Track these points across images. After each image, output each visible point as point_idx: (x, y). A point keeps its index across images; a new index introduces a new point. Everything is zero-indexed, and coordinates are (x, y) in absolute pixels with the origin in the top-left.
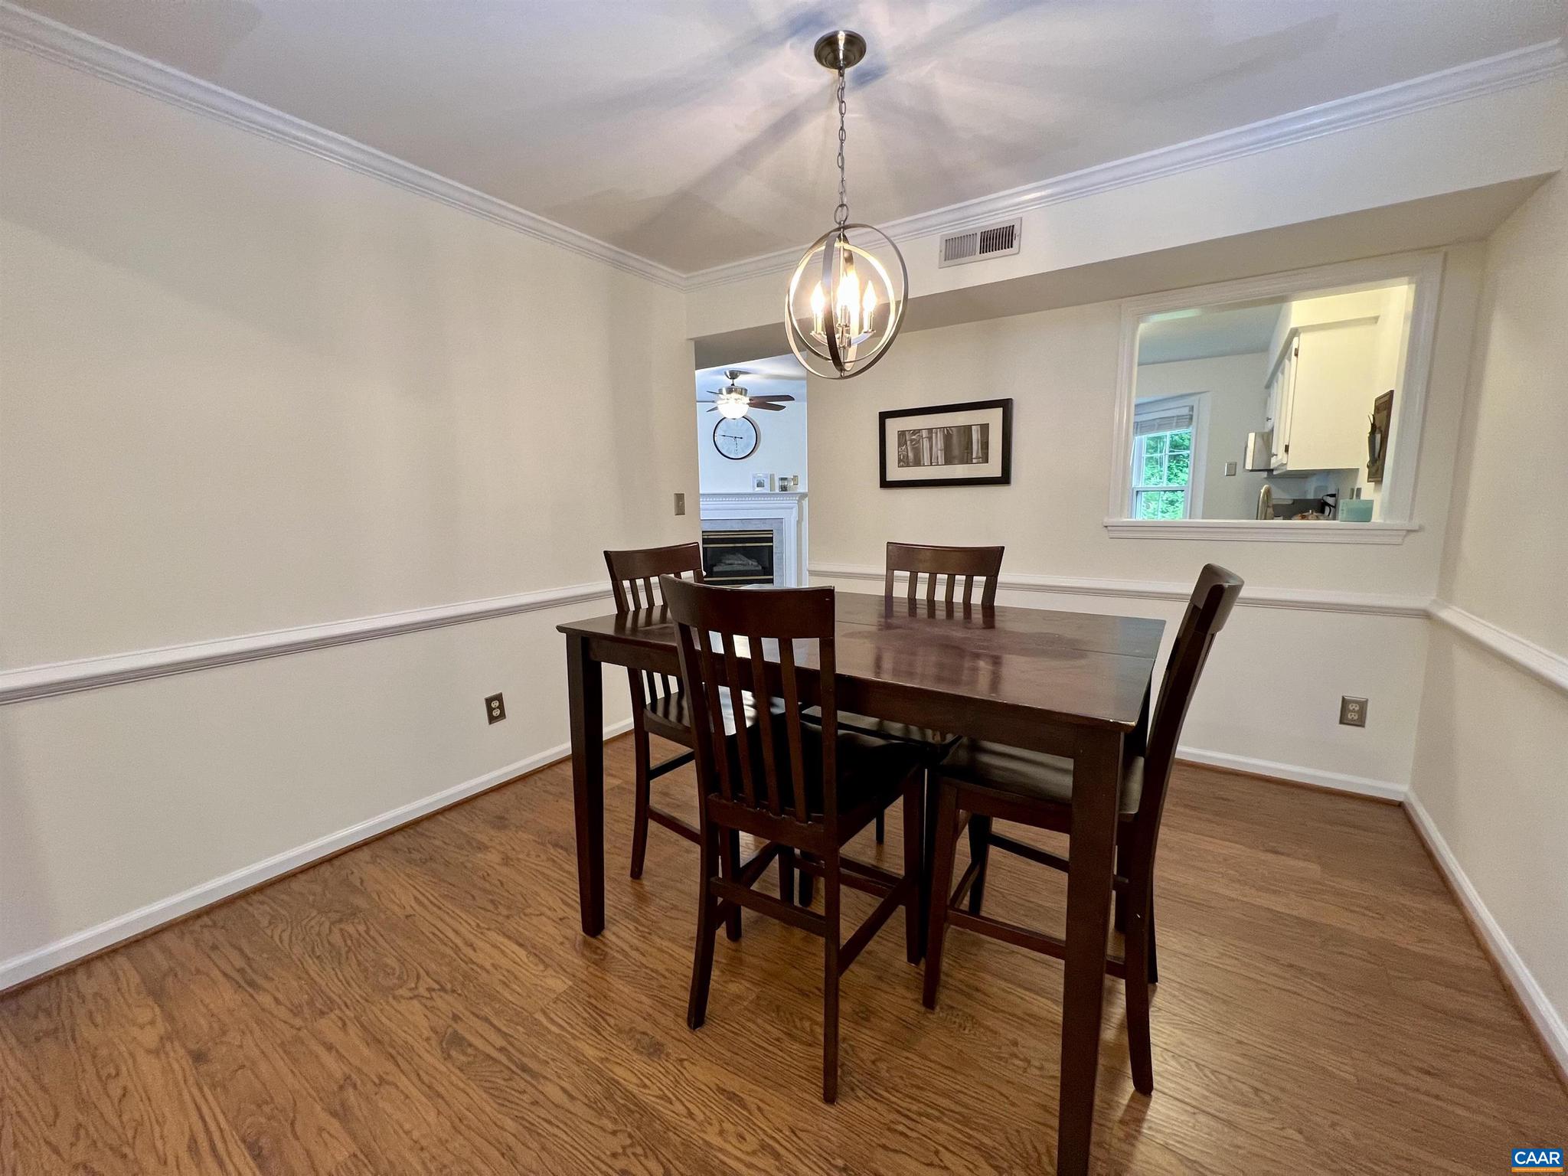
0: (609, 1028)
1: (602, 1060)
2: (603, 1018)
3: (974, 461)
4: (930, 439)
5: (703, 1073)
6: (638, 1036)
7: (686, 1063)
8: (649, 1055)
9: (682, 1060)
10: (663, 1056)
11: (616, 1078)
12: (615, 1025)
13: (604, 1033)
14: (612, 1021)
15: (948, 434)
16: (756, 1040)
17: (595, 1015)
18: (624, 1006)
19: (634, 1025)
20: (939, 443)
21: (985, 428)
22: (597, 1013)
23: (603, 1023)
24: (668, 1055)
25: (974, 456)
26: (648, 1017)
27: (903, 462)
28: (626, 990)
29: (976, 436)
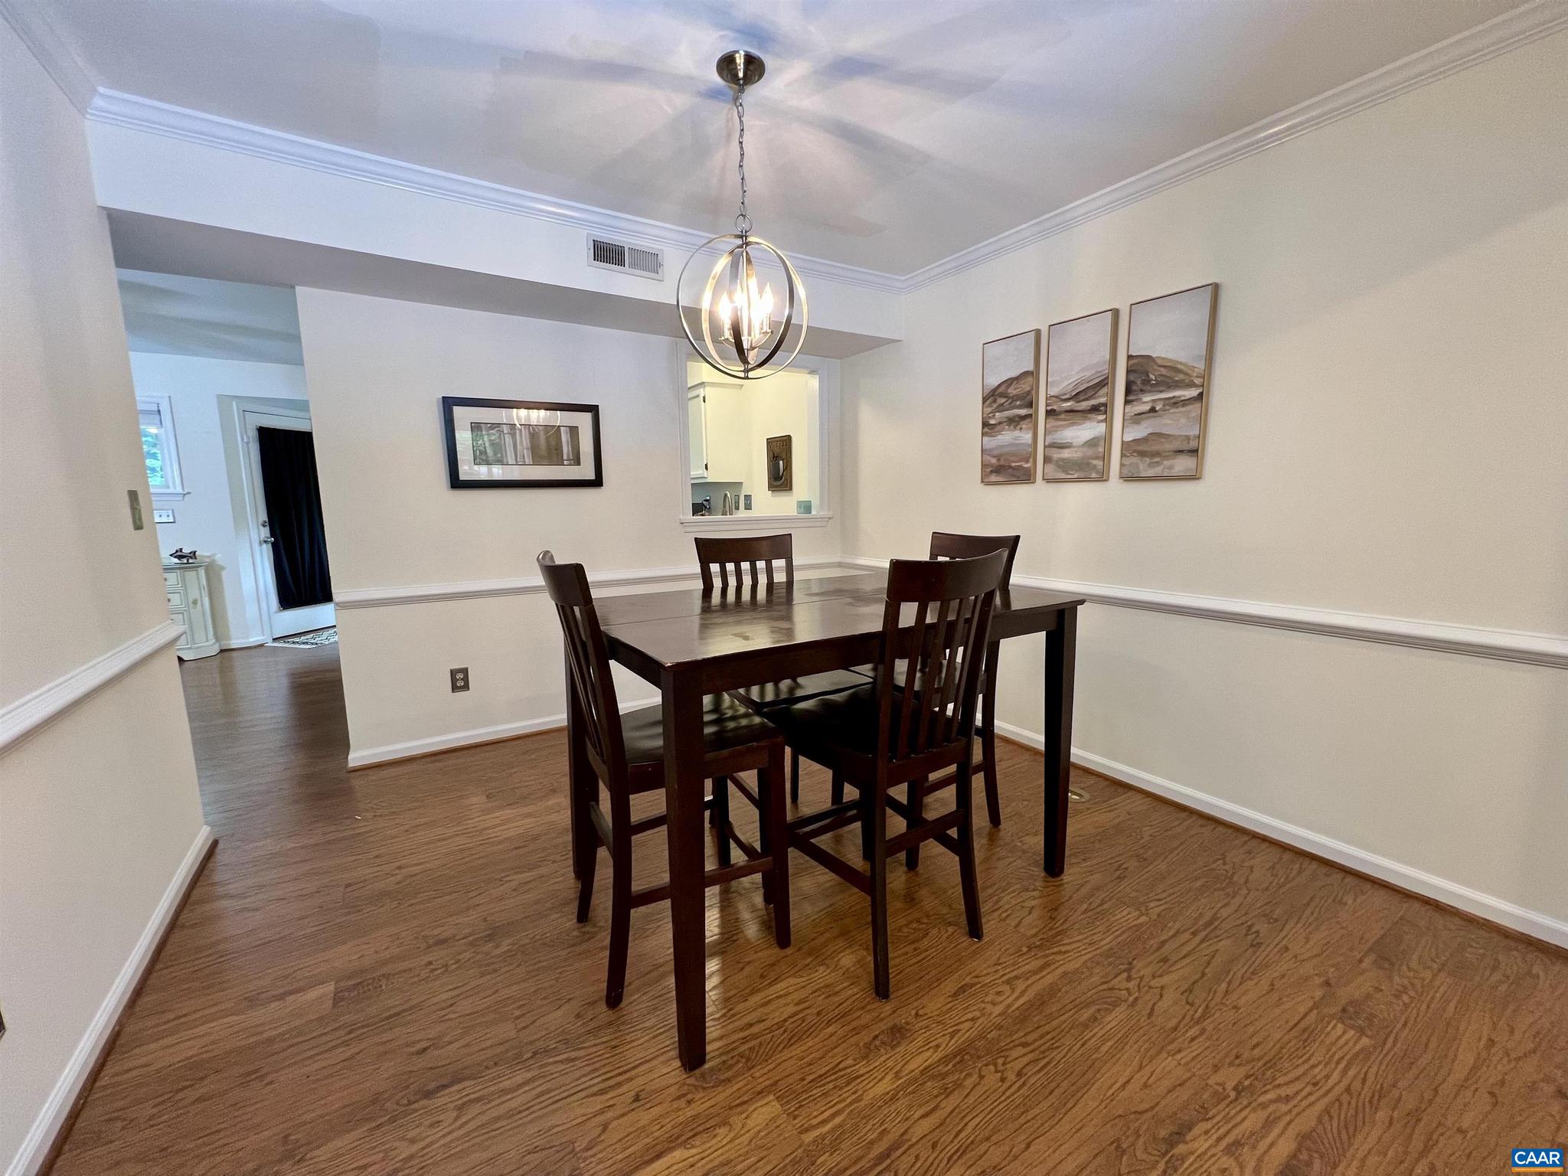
0: (857, 1067)
1: (897, 1076)
2: (840, 1070)
3: (565, 463)
4: (513, 435)
5: (934, 1004)
6: (877, 1043)
7: (920, 1012)
8: (903, 1037)
9: (917, 1015)
10: (908, 1027)
11: (921, 1068)
12: (855, 1060)
13: (861, 1072)
14: (849, 1062)
15: (532, 431)
16: (915, 960)
17: (833, 1077)
18: (833, 1049)
19: (861, 1044)
20: (524, 441)
21: (574, 431)
22: (833, 1074)
23: (849, 1071)
24: (907, 1023)
25: (565, 457)
26: (856, 1031)
27: (480, 458)
28: (810, 1044)
29: (565, 437)
